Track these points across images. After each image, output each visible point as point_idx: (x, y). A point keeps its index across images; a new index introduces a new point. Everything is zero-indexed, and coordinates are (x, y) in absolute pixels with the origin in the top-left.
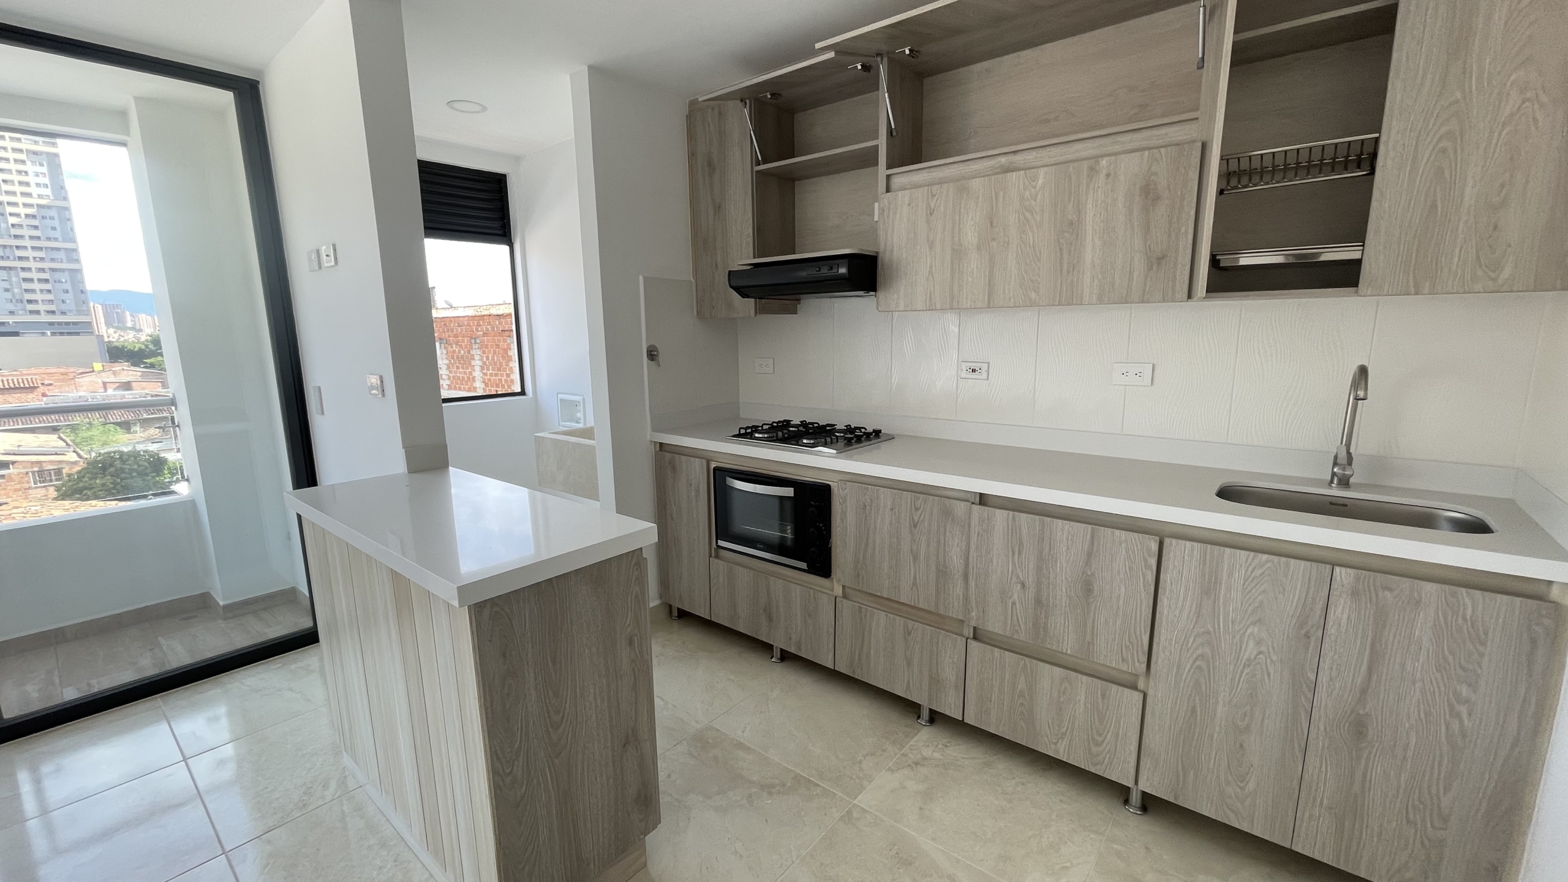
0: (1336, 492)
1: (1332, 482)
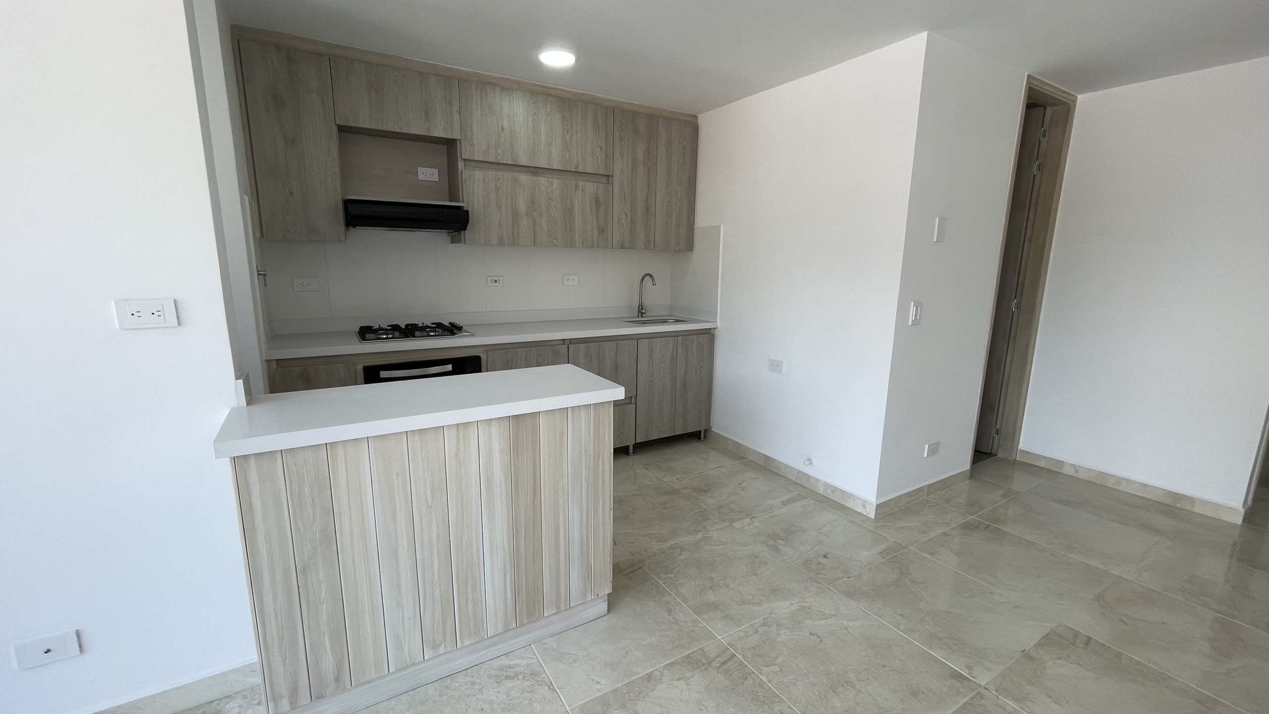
0: (640, 319)
1: (639, 316)
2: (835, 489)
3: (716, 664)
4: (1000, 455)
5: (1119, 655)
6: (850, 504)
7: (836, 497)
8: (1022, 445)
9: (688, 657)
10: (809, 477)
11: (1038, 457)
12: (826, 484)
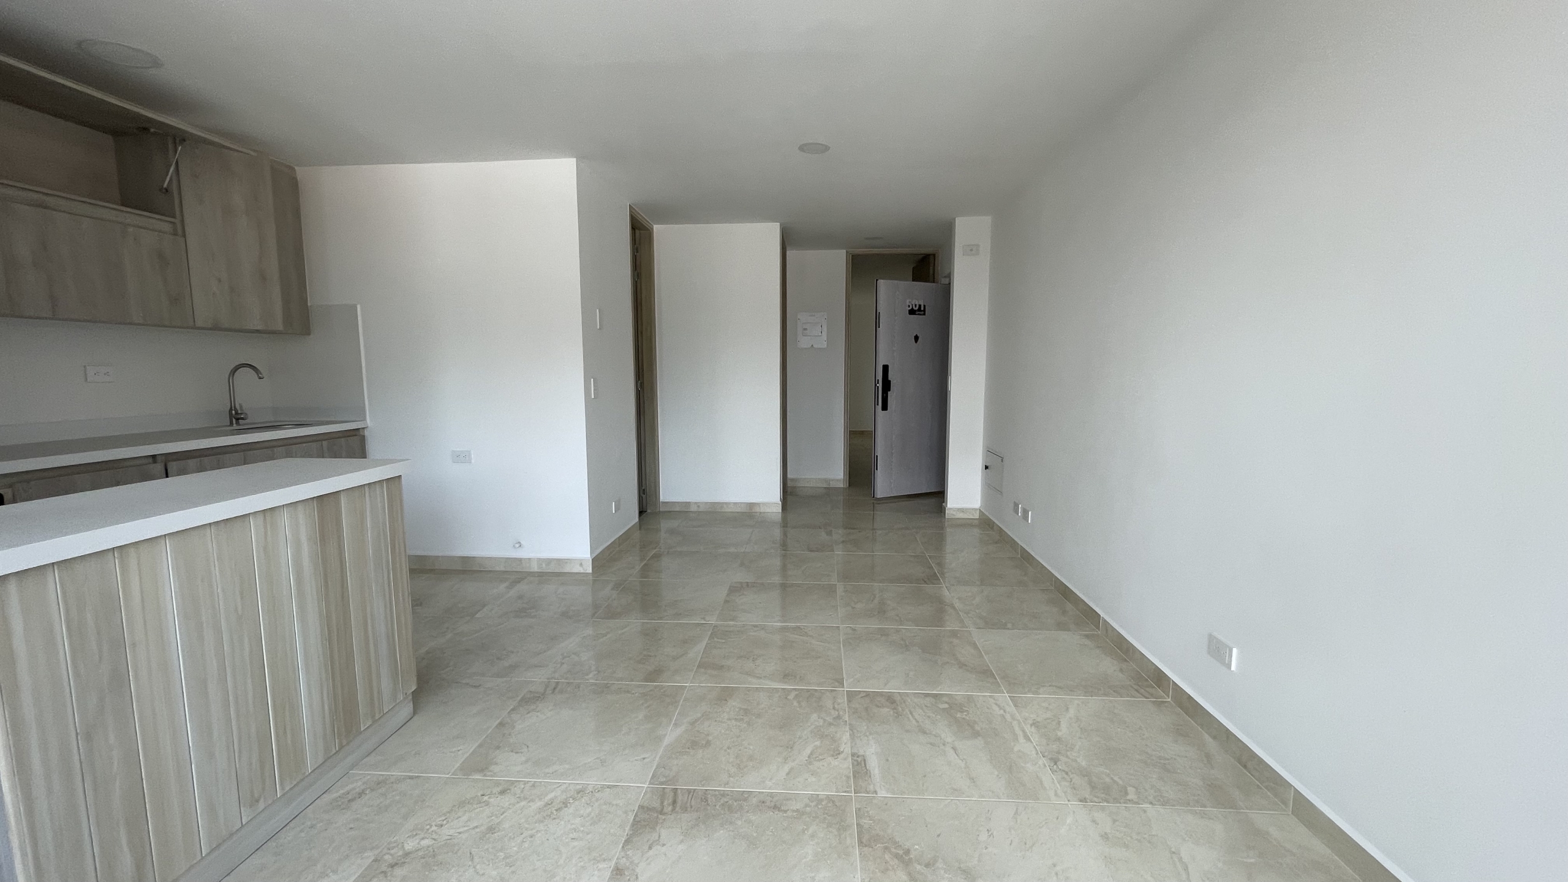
1: (232, 421)
2: (549, 561)
3: (549, 691)
4: (649, 511)
5: (762, 584)
6: (567, 569)
7: (552, 568)
8: (662, 499)
9: (521, 700)
10: (520, 560)
11: (674, 503)
12: (539, 560)
